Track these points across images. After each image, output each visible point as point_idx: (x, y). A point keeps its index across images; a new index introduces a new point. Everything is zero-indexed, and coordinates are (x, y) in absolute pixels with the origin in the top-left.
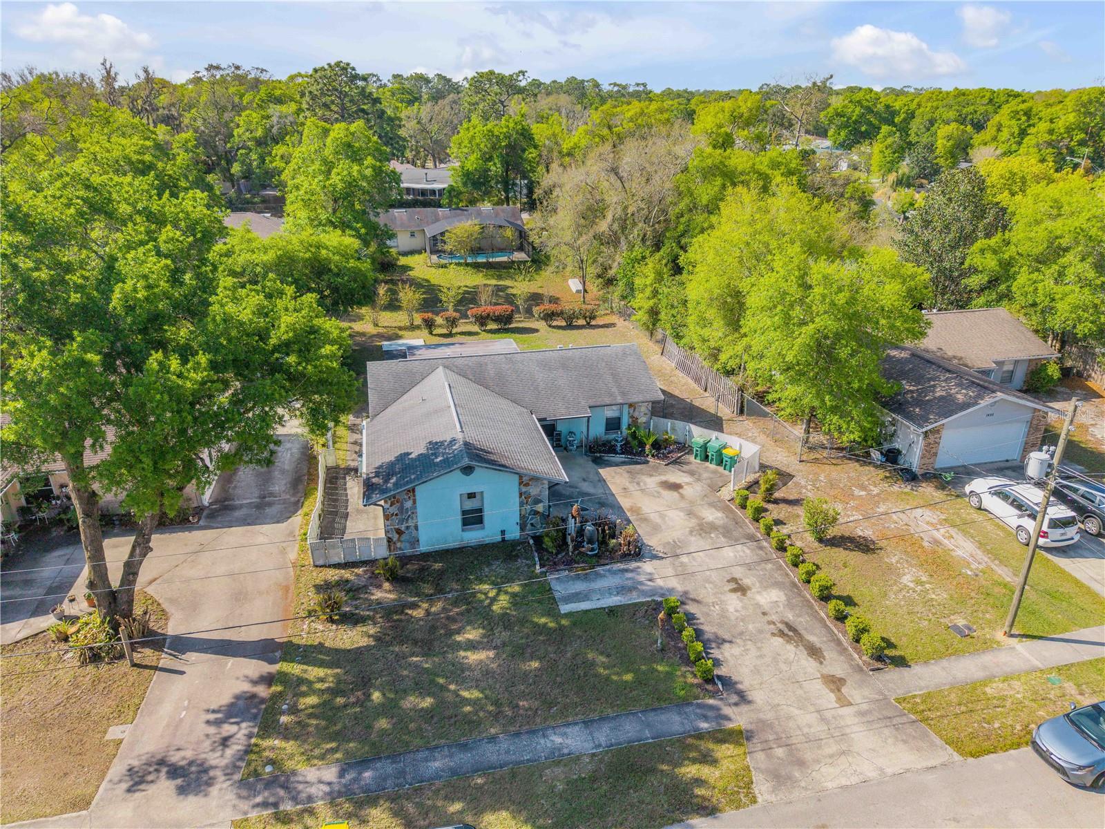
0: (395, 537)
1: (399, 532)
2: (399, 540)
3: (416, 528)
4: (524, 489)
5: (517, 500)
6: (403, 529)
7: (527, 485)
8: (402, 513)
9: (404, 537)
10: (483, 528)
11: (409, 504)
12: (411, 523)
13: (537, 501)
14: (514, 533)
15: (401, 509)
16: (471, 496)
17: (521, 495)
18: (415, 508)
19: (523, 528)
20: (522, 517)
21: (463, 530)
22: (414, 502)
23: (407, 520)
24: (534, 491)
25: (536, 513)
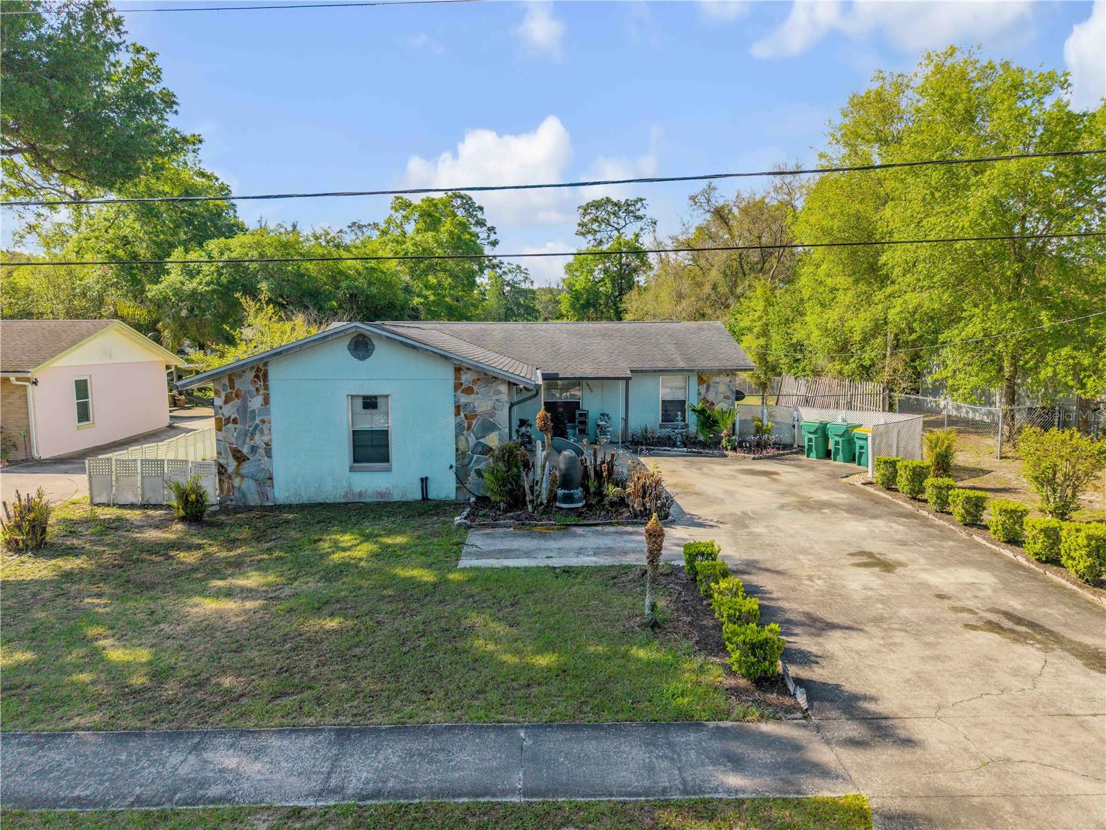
0: (232, 465)
1: (239, 457)
2: (238, 473)
3: (268, 453)
4: (464, 399)
5: (451, 421)
6: (245, 450)
7: (469, 391)
8: (244, 418)
9: (246, 468)
10: (389, 470)
11: (256, 403)
12: (259, 440)
13: (490, 427)
14: (445, 487)
15: (243, 409)
16: (370, 403)
17: (458, 409)
18: (268, 412)
19: (461, 480)
20: (460, 455)
21: (352, 469)
22: (266, 401)
23: (253, 434)
24: (482, 403)
25: (487, 450)
